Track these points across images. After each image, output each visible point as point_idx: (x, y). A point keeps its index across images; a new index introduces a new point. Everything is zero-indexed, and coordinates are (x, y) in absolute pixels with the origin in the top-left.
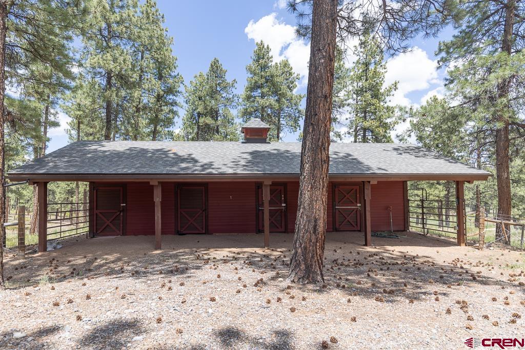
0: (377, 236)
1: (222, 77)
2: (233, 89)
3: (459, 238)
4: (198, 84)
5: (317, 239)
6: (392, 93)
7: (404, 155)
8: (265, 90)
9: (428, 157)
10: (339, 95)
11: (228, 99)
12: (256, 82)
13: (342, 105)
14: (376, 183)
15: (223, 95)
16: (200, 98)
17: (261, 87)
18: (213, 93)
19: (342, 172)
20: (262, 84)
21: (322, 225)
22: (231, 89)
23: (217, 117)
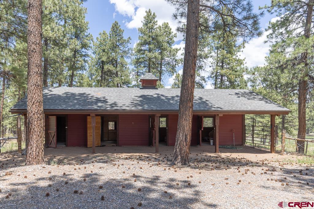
0: (224, 148)
1: (120, 36)
2: (129, 44)
3: (271, 149)
4: (102, 40)
5: (186, 144)
6: (241, 50)
7: (241, 98)
8: (152, 46)
9: (256, 99)
10: (204, 50)
11: (124, 52)
12: (145, 40)
13: (206, 57)
14: (222, 116)
15: (121, 49)
16: (104, 51)
17: (149, 44)
18: (114, 47)
19: (202, 109)
20: (149, 42)
21: (189, 138)
22: (126, 44)
23: (117, 65)
